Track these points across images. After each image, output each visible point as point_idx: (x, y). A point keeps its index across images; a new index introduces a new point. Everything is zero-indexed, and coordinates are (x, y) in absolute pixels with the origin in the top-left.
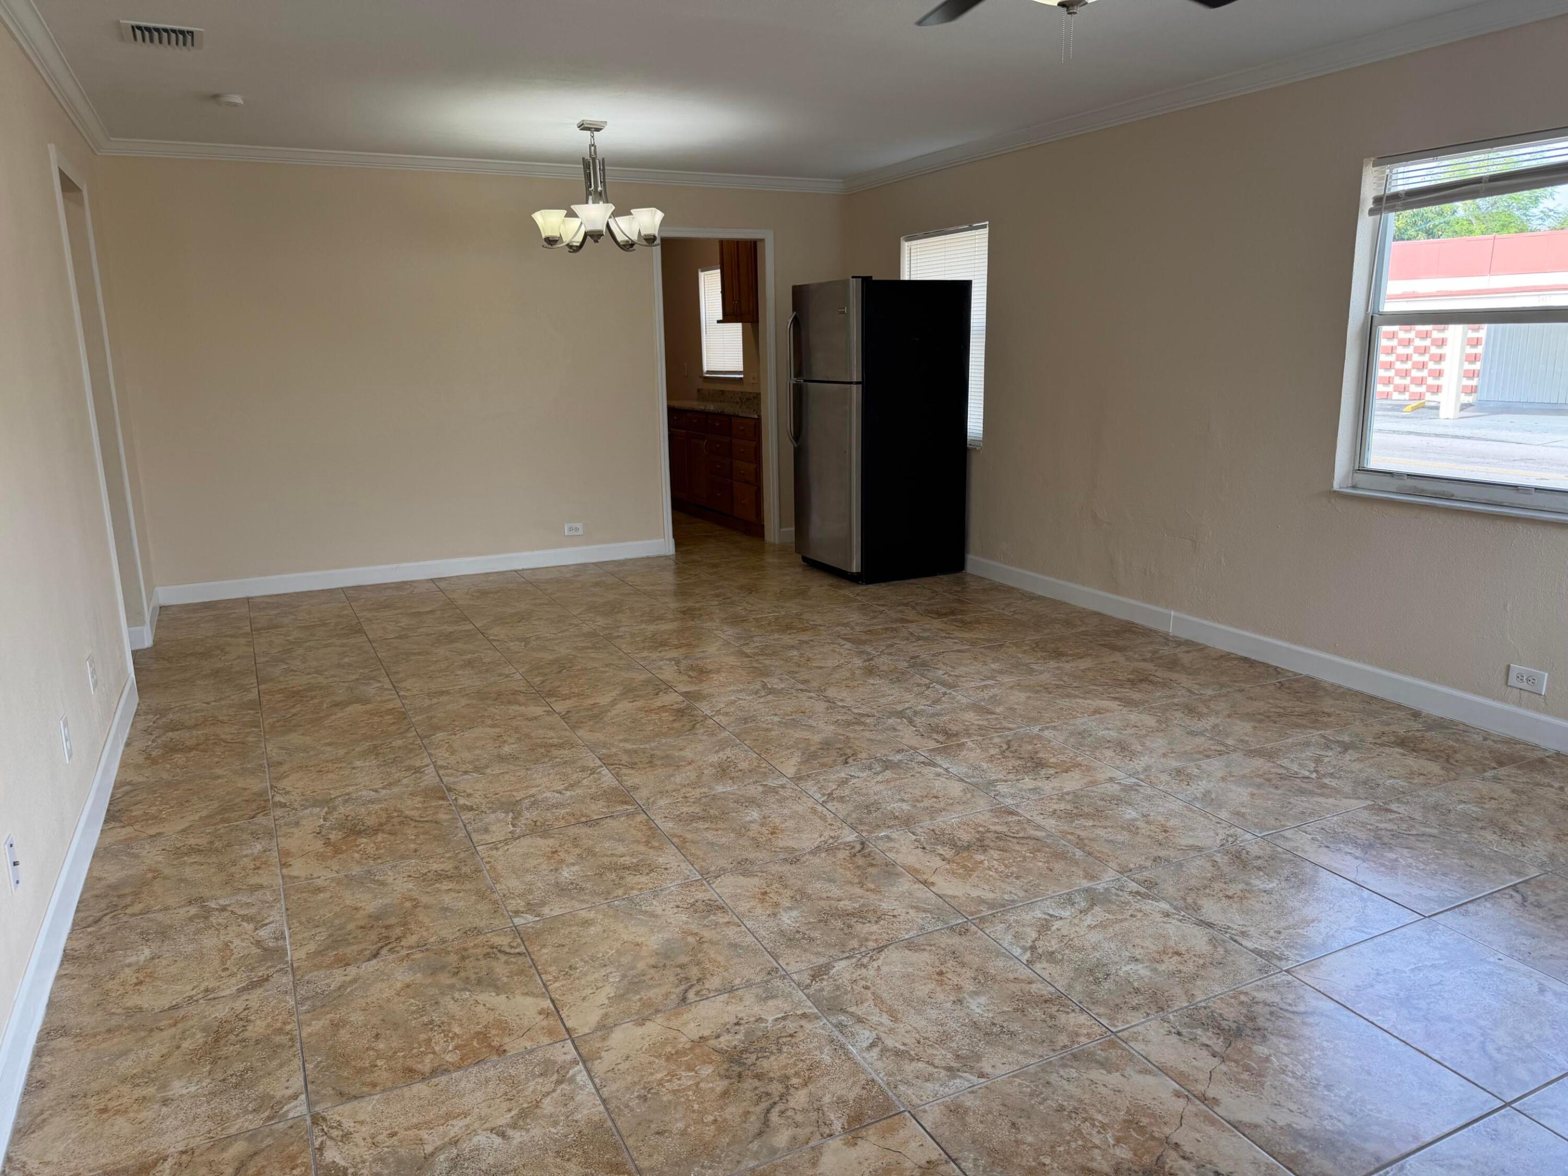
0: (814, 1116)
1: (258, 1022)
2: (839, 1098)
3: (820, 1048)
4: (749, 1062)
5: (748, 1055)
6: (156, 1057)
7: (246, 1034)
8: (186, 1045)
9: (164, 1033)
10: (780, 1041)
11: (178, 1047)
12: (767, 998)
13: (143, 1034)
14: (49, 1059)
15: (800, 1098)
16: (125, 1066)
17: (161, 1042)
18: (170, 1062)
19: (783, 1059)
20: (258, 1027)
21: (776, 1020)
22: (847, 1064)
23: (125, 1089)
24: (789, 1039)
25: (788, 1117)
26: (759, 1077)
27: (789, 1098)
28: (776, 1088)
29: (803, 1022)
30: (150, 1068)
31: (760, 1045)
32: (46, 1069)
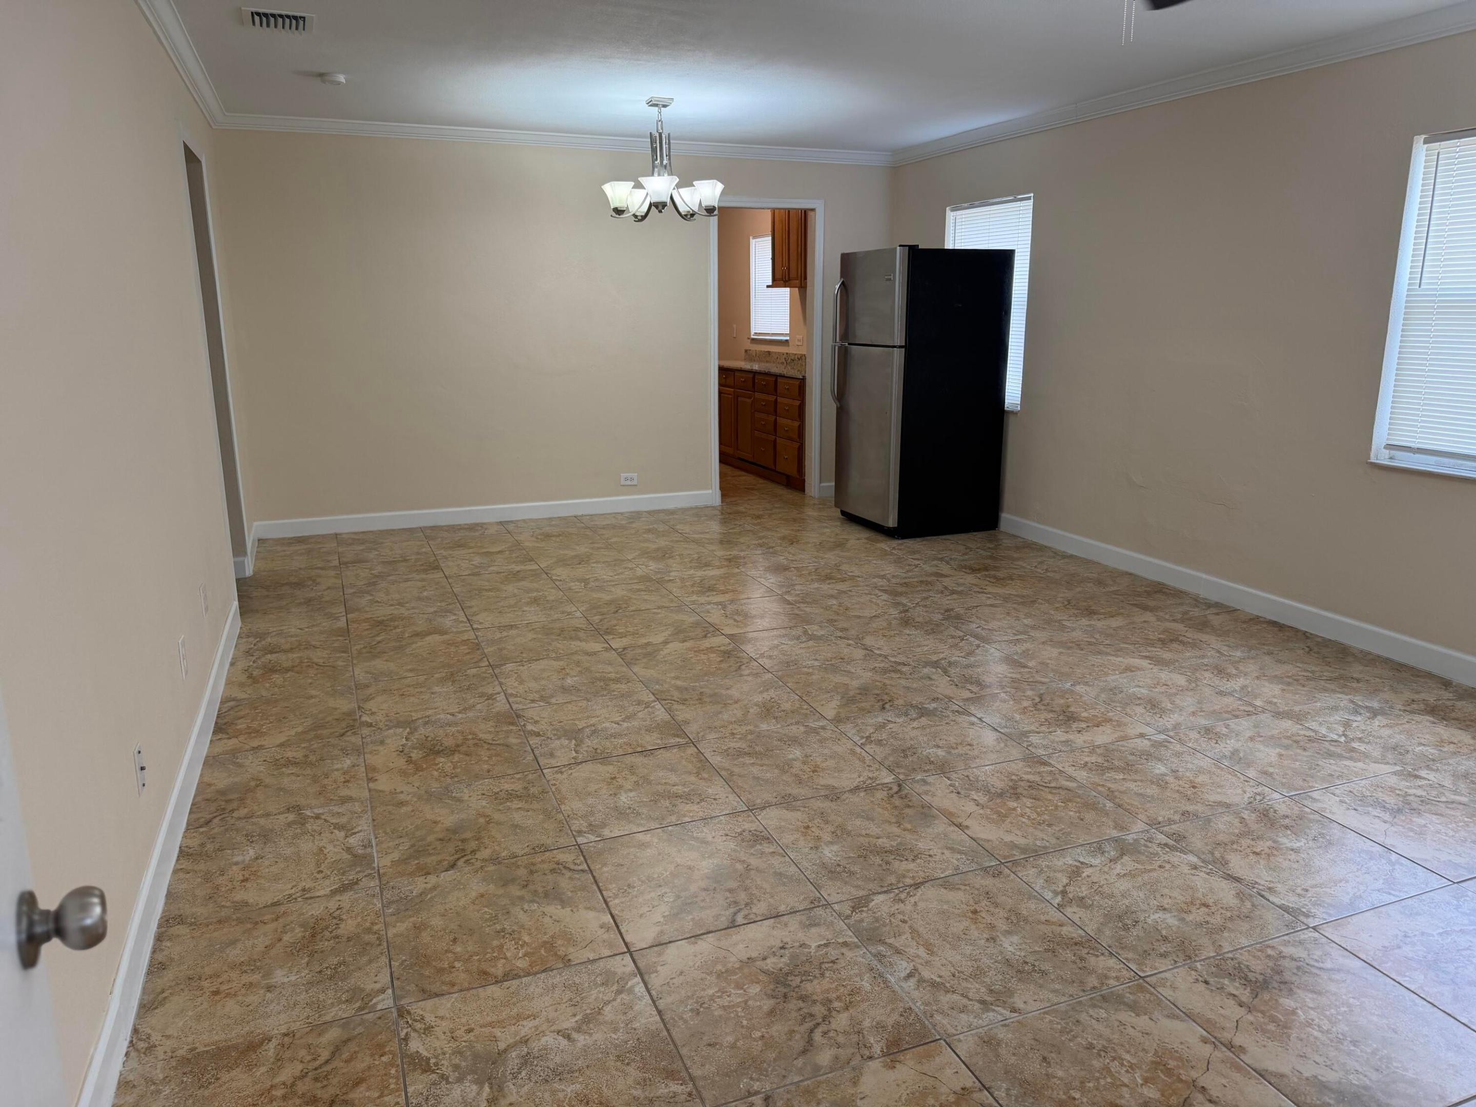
0: (855, 1038)
1: (349, 921)
2: (878, 1023)
3: (860, 975)
4: (794, 984)
5: (793, 978)
6: (260, 948)
7: (340, 932)
8: (286, 938)
9: (267, 926)
10: (823, 966)
11: (280, 940)
12: (811, 925)
13: (249, 926)
14: (169, 944)
15: (841, 1021)
16: (235, 954)
17: (265, 934)
18: (273, 952)
19: (826, 984)
20: (349, 926)
21: (819, 946)
22: (886, 992)
23: (234, 975)
24: (831, 965)
25: (830, 1038)
26: (803, 998)
27: (832, 1020)
28: (819, 1010)
29: (844, 950)
30: (255, 957)
31: (805, 969)
32: (165, 953)
